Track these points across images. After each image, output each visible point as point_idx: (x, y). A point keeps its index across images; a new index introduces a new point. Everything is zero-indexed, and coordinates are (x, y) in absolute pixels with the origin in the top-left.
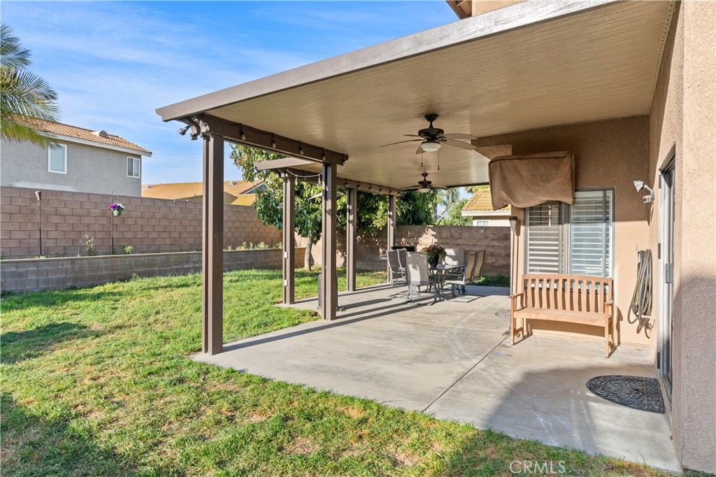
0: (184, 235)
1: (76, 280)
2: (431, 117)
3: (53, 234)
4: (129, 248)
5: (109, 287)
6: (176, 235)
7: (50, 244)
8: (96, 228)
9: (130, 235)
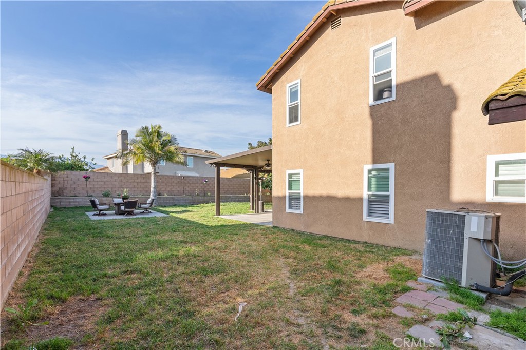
0: (229, 190)
1: (193, 202)
2: (268, 160)
3: (187, 189)
4: (209, 194)
5: (202, 205)
6: (226, 190)
7: (187, 192)
8: (200, 187)
9: (210, 190)
